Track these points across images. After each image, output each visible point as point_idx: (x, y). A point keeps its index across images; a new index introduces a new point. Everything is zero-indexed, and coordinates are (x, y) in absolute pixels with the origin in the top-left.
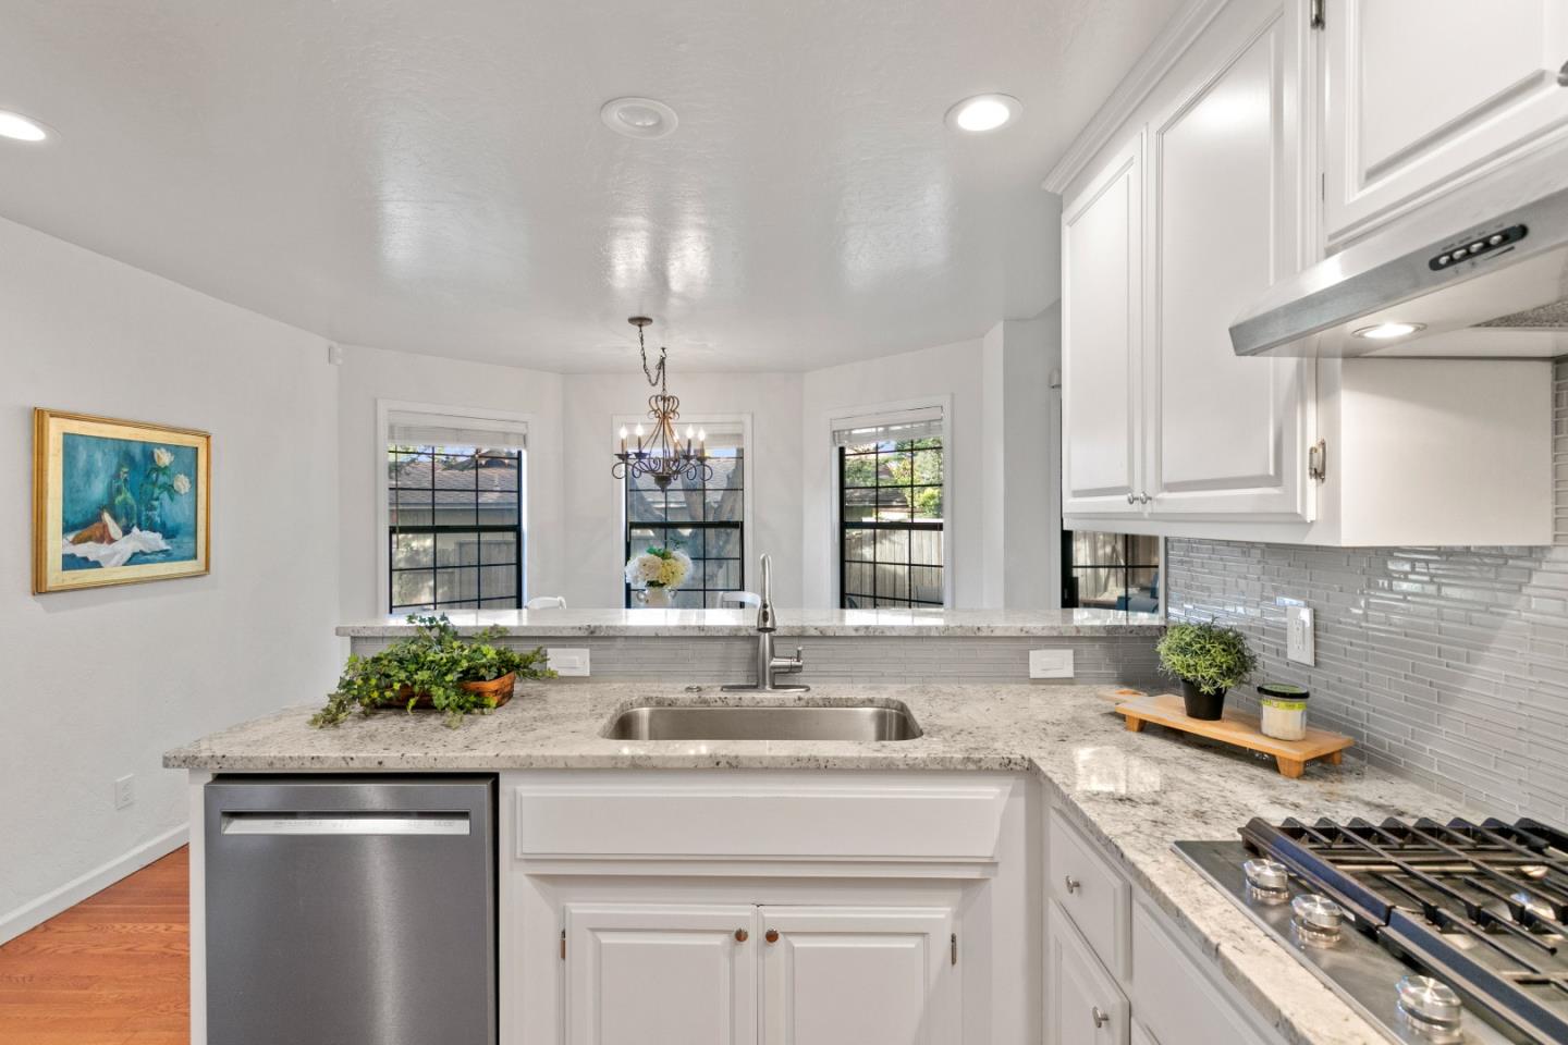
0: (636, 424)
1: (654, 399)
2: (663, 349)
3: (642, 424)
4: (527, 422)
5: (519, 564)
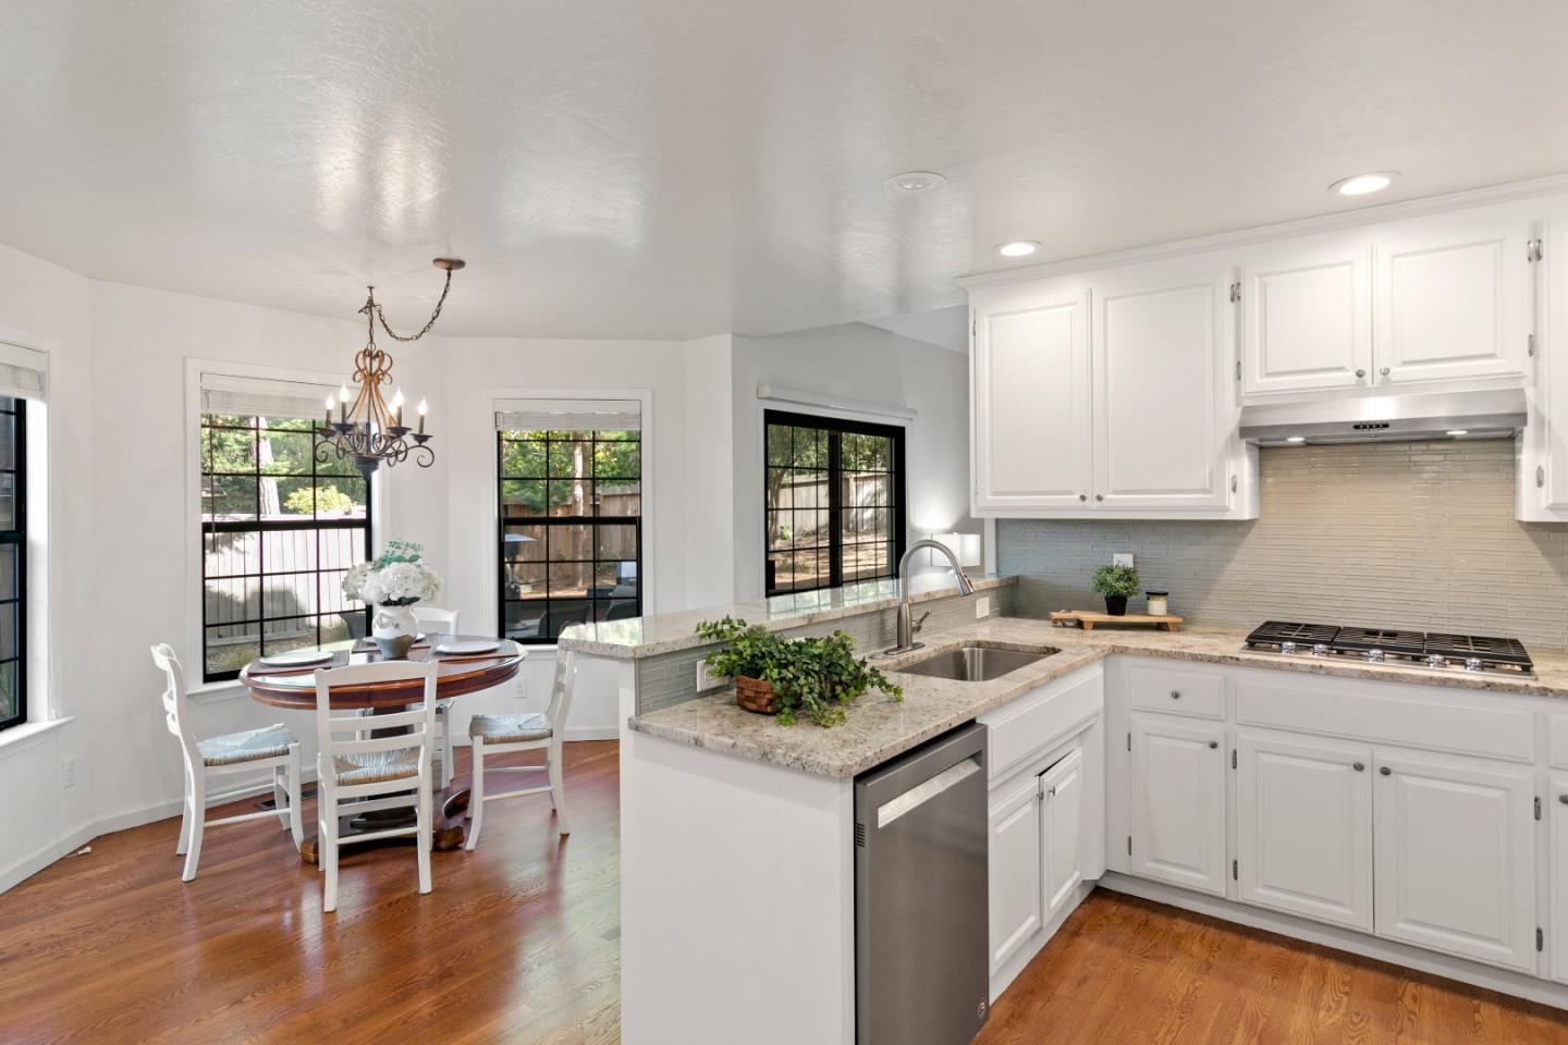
0: (340, 387)
1: (361, 356)
2: (371, 288)
3: (348, 387)
4: (49, 352)
5: (21, 600)
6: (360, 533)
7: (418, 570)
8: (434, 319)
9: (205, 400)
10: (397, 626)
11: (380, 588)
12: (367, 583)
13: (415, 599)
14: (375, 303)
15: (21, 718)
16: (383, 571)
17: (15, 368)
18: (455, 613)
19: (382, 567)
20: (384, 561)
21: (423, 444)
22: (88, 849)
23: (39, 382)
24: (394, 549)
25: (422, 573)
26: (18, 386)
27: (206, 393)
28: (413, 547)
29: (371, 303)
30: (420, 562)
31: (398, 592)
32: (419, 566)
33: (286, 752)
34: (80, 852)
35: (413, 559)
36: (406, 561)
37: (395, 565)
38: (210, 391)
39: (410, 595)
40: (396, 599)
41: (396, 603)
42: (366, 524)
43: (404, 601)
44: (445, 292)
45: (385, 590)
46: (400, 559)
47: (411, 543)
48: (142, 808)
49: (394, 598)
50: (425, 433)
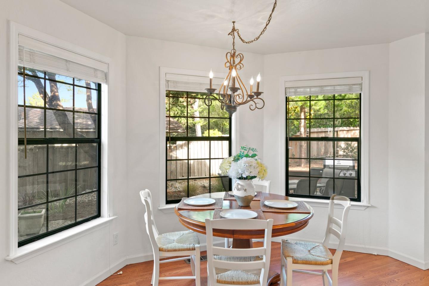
2: (234, 22)
4: (109, 64)
5: (99, 167)
6: (226, 143)
7: (256, 162)
8: (267, 25)
9: (167, 85)
10: (245, 190)
11: (238, 170)
12: (231, 168)
13: (255, 177)
14: (236, 29)
15: (99, 215)
16: (239, 162)
17: (96, 70)
18: (269, 182)
19: (238, 159)
20: (239, 156)
21: (259, 97)
22: (121, 272)
23: (105, 76)
24: (243, 151)
25: (258, 163)
26: (97, 77)
27: (168, 81)
28: (253, 150)
29: (234, 30)
30: (256, 158)
31: (247, 173)
32: (256, 160)
33: (194, 249)
34: (118, 273)
35: (253, 156)
36: (250, 157)
37: (245, 159)
38: (169, 81)
39: (252, 175)
40: (245, 177)
41: (245, 179)
42: (229, 139)
43: (249, 178)
44: (274, 8)
45: (240, 172)
46: (247, 156)
47: (252, 147)
48: (142, 255)
49: (244, 176)
50: (260, 91)
